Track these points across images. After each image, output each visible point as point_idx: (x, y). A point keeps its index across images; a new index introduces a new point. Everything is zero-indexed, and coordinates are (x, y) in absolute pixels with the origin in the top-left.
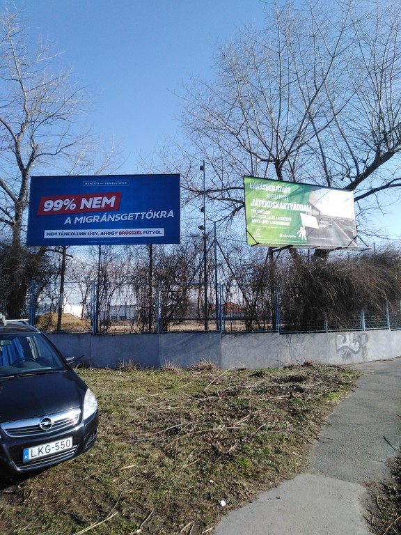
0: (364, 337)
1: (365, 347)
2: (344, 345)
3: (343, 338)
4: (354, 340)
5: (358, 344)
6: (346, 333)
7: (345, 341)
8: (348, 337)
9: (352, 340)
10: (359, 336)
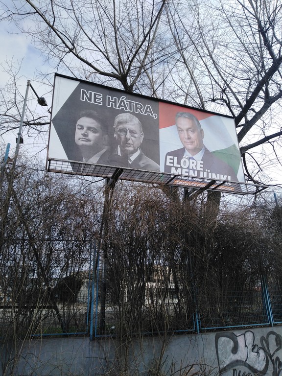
0: (272, 339)
1: (278, 359)
2: (234, 357)
3: (232, 344)
4: (254, 346)
5: (262, 353)
6: (237, 333)
7: (235, 350)
8: (241, 340)
9: (250, 347)
10: (262, 339)
